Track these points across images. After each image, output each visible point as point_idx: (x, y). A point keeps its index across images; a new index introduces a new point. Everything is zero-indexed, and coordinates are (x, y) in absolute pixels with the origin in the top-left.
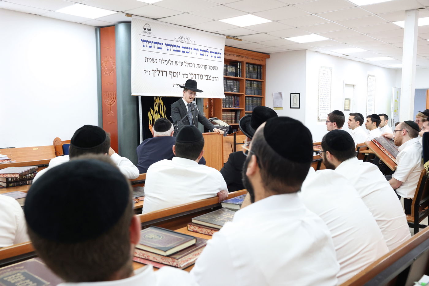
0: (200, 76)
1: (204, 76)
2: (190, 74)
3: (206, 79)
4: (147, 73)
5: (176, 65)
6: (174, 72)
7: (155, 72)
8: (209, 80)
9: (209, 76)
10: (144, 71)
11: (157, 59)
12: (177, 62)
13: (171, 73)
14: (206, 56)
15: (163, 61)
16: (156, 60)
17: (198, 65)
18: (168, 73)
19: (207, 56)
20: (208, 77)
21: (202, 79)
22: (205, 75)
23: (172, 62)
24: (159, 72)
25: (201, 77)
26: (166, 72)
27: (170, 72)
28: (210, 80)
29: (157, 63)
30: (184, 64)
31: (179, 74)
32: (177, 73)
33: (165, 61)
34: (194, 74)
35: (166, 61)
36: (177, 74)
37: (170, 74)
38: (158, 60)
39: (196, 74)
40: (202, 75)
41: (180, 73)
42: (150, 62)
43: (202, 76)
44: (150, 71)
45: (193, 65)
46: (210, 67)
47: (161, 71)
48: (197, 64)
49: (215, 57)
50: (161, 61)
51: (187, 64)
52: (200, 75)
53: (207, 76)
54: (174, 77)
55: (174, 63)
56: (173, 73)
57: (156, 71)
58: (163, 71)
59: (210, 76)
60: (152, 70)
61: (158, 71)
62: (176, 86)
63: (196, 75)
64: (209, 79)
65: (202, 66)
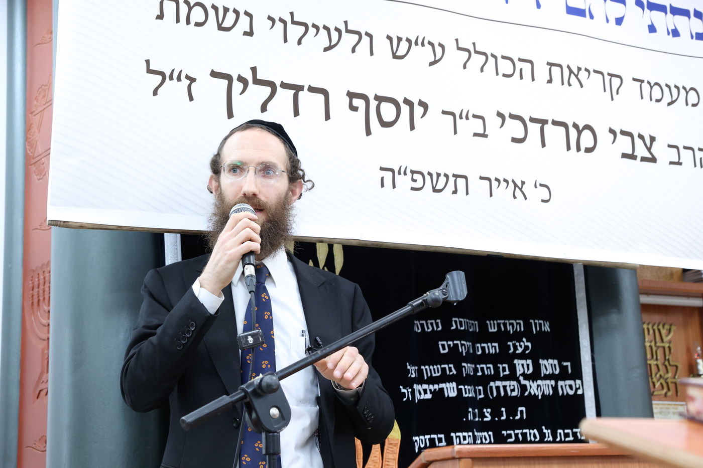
0: (573, 133)
1: (604, 137)
2: (500, 115)
3: (624, 156)
4: (175, 90)
5: (395, 56)
6: (380, 99)
7: (237, 86)
8: (643, 159)
9: (641, 137)
10: (149, 71)
11: (246, 13)
12: (404, 45)
13: (357, 102)
14: (612, 21)
15: (295, 32)
16: (244, 21)
17: (556, 71)
18: (339, 102)
19: (619, 21)
20: (638, 142)
21: (589, 150)
22: (612, 131)
23: (365, 39)
24: (267, 90)
25: (587, 139)
26: (321, 97)
27: (351, 95)
28: (653, 160)
29: (250, 33)
30: (454, 57)
31: (418, 110)
32: (407, 102)
33: (312, 31)
34: (533, 120)
35: (322, 32)
36: (405, 109)
37: (354, 109)
38: (260, 24)
39: (544, 122)
40: (587, 127)
41: (422, 104)
42: (198, 24)
43: (587, 134)
44: (192, 80)
45: (519, 65)
46: (646, 86)
47: (284, 86)
48: (551, 64)
49: (675, 33)
50: (279, 26)
51: (478, 60)
52: (575, 126)
53: (623, 133)
54: (385, 124)
55: (382, 47)
56: (373, 104)
57: (241, 79)
58: (298, 88)
59: (653, 139)
60: (214, 74)
61: (257, 81)
62: (404, 181)
63: (548, 128)
64: (641, 151)
65: (583, 75)
